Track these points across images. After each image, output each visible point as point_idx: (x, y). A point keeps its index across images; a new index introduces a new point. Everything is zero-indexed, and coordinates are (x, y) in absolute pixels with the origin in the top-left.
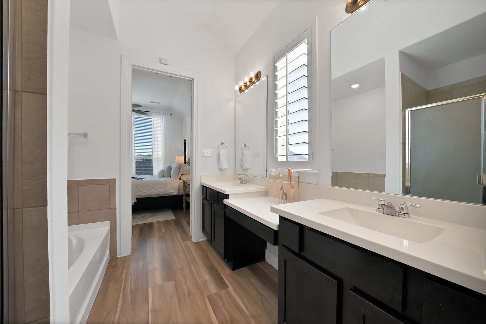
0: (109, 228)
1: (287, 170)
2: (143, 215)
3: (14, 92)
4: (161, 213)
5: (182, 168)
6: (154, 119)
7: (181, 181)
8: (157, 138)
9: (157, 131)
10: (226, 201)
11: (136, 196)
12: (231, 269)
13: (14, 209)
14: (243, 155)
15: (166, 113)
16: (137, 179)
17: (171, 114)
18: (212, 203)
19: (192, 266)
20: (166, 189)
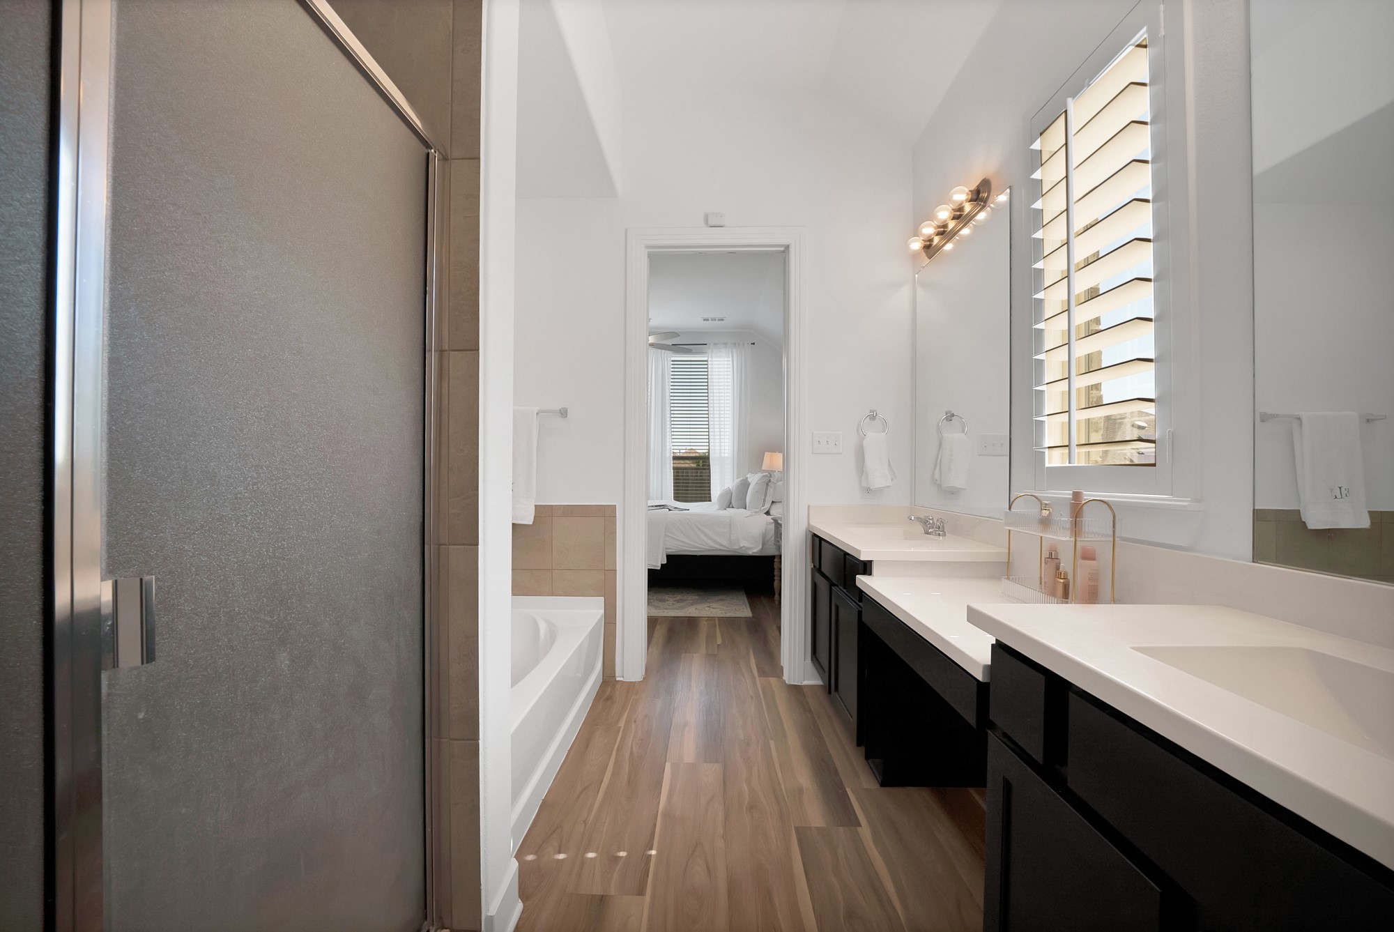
0: (602, 611)
1: (1069, 494)
2: (679, 597)
3: (441, 352)
4: (720, 597)
5: (772, 485)
6: (712, 361)
7: (769, 518)
8: (719, 407)
9: (720, 391)
10: (862, 580)
11: (666, 549)
12: (878, 781)
13: (439, 545)
14: (940, 445)
15: (741, 344)
16: (670, 510)
17: (754, 344)
18: (834, 585)
19: (772, 743)
20: (732, 538)
